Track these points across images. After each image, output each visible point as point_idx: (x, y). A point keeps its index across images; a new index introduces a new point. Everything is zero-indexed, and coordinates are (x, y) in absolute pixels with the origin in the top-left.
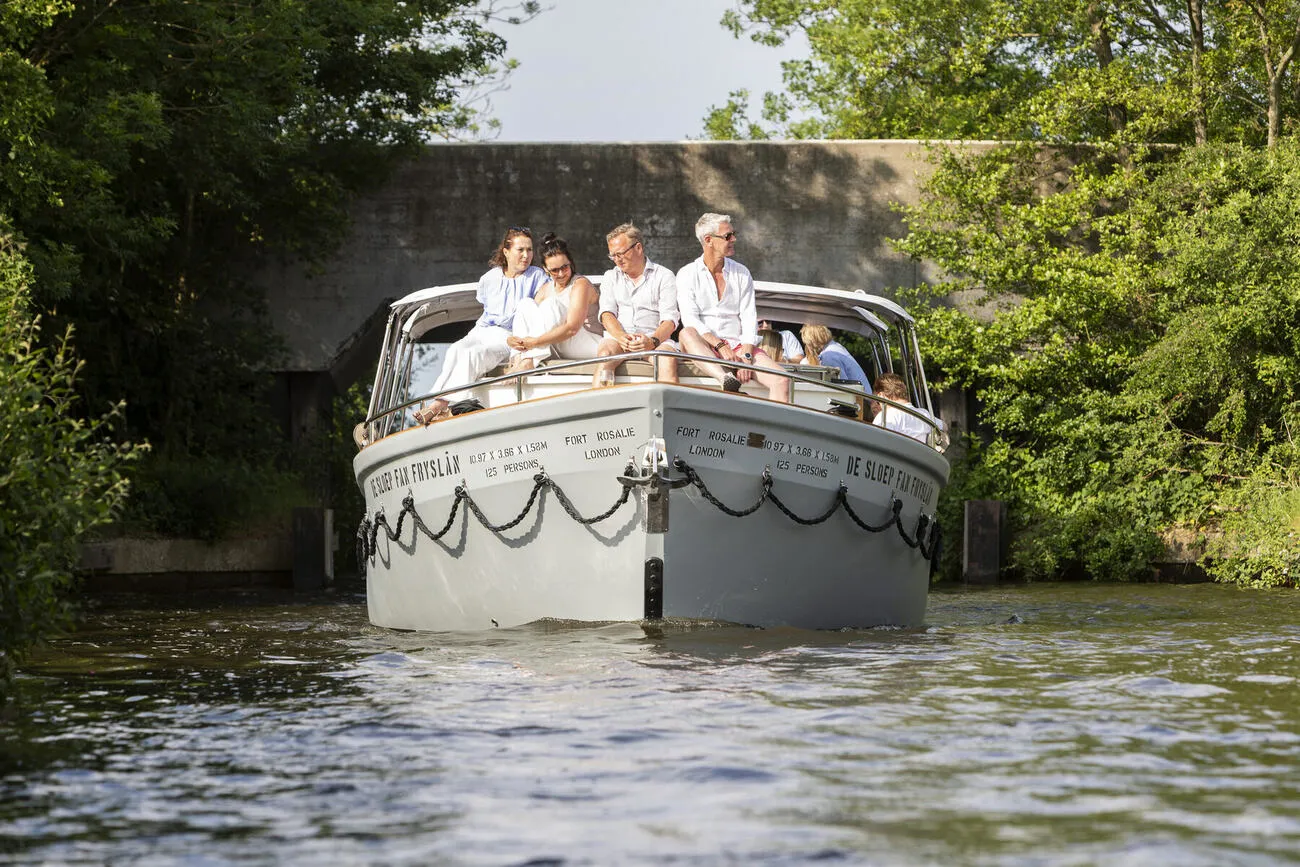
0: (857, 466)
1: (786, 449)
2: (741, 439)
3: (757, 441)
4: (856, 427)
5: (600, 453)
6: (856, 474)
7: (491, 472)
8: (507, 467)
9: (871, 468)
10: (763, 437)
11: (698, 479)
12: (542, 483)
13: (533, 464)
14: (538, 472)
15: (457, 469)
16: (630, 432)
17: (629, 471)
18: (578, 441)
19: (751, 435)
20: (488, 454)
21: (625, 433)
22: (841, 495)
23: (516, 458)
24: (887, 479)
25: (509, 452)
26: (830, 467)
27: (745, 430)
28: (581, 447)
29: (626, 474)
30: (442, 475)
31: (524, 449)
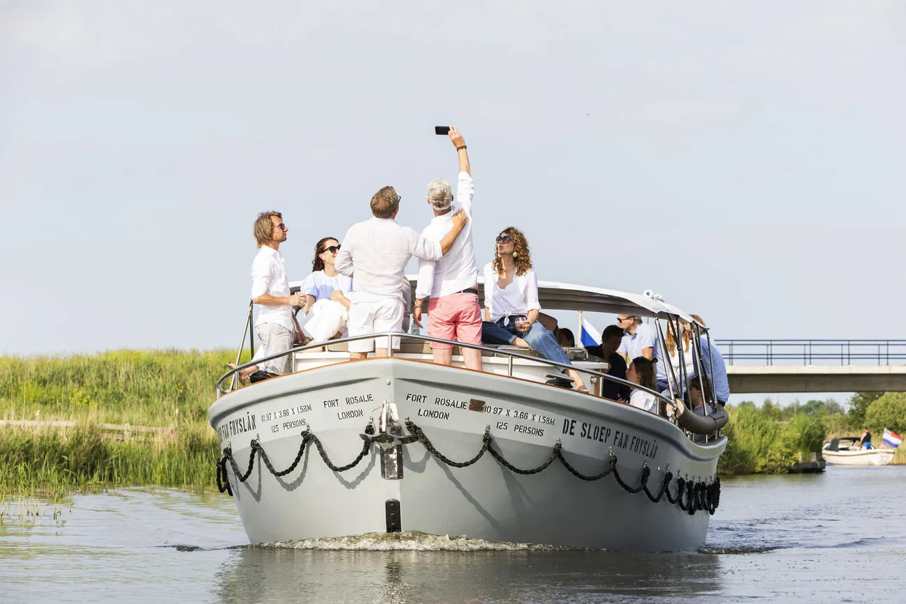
0: (572, 427)
1: (504, 413)
2: (463, 405)
3: (477, 406)
4: (571, 396)
5: (349, 414)
6: (572, 434)
7: (275, 429)
8: (285, 425)
9: (587, 429)
10: (483, 403)
11: (423, 436)
12: (308, 438)
13: (302, 422)
14: (305, 429)
15: (254, 426)
16: (369, 397)
17: (370, 430)
18: (333, 404)
19: (472, 401)
20: (273, 415)
21: (366, 399)
22: (558, 452)
23: (291, 418)
24: (603, 437)
25: (286, 413)
26: (546, 428)
27: (467, 398)
28: (335, 409)
29: (367, 431)
30: (245, 430)
31: (296, 411)
